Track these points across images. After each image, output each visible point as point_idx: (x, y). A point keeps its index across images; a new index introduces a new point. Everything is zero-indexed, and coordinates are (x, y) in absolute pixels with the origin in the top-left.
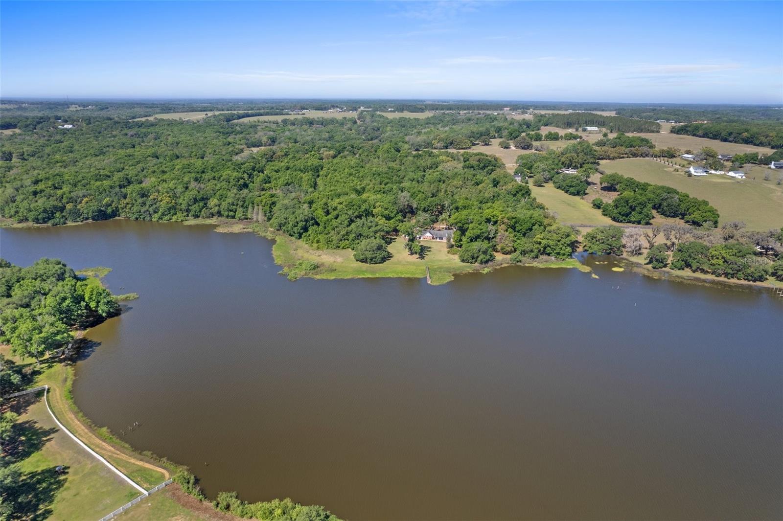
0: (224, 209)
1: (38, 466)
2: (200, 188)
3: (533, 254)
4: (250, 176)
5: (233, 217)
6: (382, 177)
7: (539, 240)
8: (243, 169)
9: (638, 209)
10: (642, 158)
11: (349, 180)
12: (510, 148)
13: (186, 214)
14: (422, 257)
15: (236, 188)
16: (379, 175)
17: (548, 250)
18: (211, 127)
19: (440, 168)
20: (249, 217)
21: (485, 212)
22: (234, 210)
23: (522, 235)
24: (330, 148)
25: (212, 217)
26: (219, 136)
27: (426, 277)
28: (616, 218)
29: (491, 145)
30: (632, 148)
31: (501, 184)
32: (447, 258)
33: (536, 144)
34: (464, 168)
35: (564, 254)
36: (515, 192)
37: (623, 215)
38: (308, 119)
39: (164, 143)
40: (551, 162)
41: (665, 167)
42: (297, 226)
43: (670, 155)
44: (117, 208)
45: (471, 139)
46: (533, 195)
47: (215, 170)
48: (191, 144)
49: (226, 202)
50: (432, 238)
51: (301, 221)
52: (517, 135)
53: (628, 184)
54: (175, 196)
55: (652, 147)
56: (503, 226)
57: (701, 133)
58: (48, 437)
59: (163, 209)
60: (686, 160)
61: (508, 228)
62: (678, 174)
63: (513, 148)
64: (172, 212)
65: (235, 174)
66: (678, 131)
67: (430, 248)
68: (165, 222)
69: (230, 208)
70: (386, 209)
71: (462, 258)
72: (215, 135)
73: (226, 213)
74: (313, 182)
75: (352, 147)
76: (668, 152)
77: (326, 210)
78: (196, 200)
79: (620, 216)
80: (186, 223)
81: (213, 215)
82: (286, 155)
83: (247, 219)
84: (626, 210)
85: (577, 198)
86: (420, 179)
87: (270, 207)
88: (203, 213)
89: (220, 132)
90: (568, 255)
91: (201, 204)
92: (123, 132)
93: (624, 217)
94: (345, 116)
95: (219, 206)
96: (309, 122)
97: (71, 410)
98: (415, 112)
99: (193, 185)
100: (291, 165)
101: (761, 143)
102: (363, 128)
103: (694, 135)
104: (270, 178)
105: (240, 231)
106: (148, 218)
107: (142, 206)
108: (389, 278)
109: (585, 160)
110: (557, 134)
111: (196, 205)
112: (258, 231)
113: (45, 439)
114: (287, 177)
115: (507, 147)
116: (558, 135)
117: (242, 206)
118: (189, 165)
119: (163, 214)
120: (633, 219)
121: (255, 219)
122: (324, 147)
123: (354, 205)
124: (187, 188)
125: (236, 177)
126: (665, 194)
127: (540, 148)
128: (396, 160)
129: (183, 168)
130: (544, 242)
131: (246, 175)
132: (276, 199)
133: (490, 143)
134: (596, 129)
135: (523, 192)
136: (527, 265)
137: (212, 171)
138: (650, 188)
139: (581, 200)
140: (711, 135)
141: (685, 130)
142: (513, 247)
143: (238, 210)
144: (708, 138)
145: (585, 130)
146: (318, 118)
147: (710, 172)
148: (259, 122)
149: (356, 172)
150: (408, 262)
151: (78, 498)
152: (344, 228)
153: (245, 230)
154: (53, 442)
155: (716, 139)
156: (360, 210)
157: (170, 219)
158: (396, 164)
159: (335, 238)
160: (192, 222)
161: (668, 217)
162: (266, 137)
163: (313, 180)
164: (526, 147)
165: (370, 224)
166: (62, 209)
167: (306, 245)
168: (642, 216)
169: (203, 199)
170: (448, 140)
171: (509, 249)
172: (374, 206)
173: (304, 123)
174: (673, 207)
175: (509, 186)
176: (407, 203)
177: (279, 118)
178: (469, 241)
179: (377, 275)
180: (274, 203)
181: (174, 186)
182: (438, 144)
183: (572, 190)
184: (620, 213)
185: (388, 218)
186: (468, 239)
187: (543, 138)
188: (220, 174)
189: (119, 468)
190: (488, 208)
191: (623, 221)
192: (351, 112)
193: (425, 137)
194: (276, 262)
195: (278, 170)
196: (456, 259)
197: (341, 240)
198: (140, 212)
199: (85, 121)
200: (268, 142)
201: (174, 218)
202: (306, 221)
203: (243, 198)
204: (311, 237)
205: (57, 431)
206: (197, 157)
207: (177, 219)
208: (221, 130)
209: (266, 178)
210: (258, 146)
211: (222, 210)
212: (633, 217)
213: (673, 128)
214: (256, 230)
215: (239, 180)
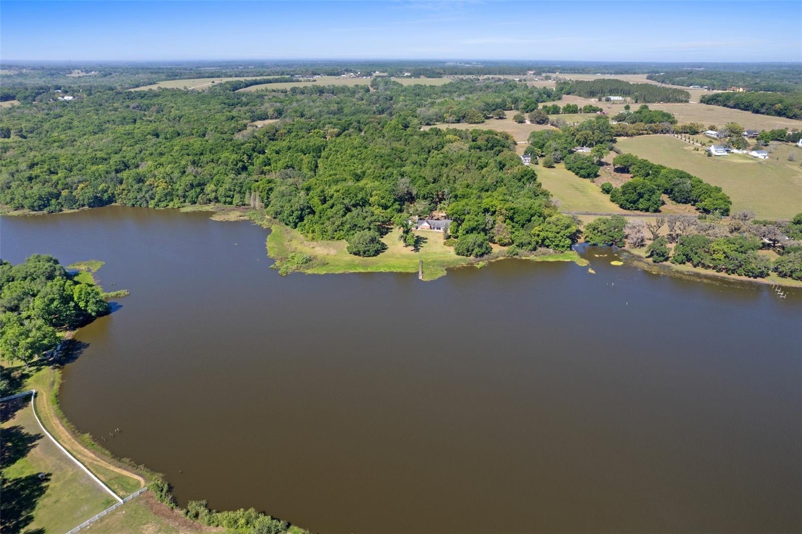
0: (221, 195)
1: (23, 473)
2: (197, 172)
3: (530, 247)
4: (250, 157)
5: (231, 203)
6: (385, 160)
7: (537, 232)
8: (243, 150)
9: (646, 196)
10: (662, 135)
11: (350, 163)
12: (525, 122)
13: (183, 200)
14: (417, 250)
15: (234, 172)
16: (382, 157)
17: (547, 242)
18: (216, 98)
19: (446, 149)
20: (247, 202)
21: (484, 201)
22: (231, 196)
23: (520, 226)
24: (335, 124)
25: (210, 203)
26: (224, 108)
27: (418, 272)
28: (623, 205)
29: (505, 118)
30: (653, 125)
31: (506, 167)
32: (443, 250)
33: (552, 117)
34: (470, 148)
35: (563, 246)
36: (520, 177)
38: (318, 87)
39: (166, 118)
40: (564, 141)
41: (685, 145)
42: (292, 215)
43: (693, 131)
44: (113, 194)
45: (484, 112)
46: (539, 180)
47: (213, 151)
48: (193, 120)
49: (223, 188)
50: (429, 228)
51: (297, 210)
52: (533, 107)
53: (641, 166)
54: (172, 182)
55: (673, 122)
56: (501, 217)
57: (731, 103)
58: (33, 444)
59: (159, 195)
60: (708, 137)
61: (507, 219)
62: (698, 154)
63: (528, 122)
64: (168, 198)
65: (234, 156)
66: (708, 101)
67: (426, 239)
68: (162, 208)
69: (227, 194)
70: (383, 198)
71: (457, 251)
72: (220, 106)
73: (224, 199)
74: (314, 164)
75: (359, 122)
76: (690, 128)
77: (323, 197)
78: (192, 186)
79: (628, 203)
80: (183, 210)
81: (210, 201)
82: (290, 132)
83: (245, 205)
84: (634, 197)
85: (588, 181)
86: (422, 162)
87: (267, 193)
88: (199, 199)
89: (225, 104)
90: (568, 247)
91: (198, 190)
92: (125, 104)
93: (631, 204)
94: (357, 84)
95: (216, 192)
96: (319, 91)
97: (57, 416)
98: (433, 77)
99: (190, 169)
100: (293, 144)
101: (794, 116)
102: (375, 97)
103: (725, 106)
104: (270, 159)
105: (236, 220)
106: (144, 205)
107: (138, 192)
108: (381, 273)
109: (601, 138)
110: (575, 107)
111: (193, 191)
112: (254, 220)
113: (30, 445)
114: (287, 160)
115: (521, 121)
116: (577, 107)
117: (240, 192)
118: (188, 146)
119: (160, 201)
120: (641, 206)
121: (252, 206)
122: (330, 123)
123: (351, 193)
124: (184, 172)
125: (234, 159)
126: (677, 179)
127: (555, 123)
128: (401, 140)
129: (182, 149)
130: (543, 234)
131: (245, 157)
132: (273, 185)
133: (504, 117)
134: (620, 98)
135: (528, 176)
136: (523, 258)
137: (210, 153)
138: (663, 171)
139: (592, 183)
140: (742, 106)
141: (715, 99)
142: (511, 239)
143: (235, 196)
144: (739, 109)
145: (608, 100)
146: (329, 86)
147: (732, 151)
148: (266, 90)
149: (359, 153)
150: (402, 255)
151: (58, 505)
152: (340, 218)
153: (241, 218)
154: (37, 449)
155: (748, 110)
156: (357, 198)
157: (167, 205)
158: (400, 144)
159: (330, 229)
160: (189, 208)
161: (679, 203)
162: (273, 109)
163: (313, 162)
164: (541, 121)
165: (365, 214)
166: (58, 196)
167: (301, 236)
168: (651, 203)
169: (199, 185)
170: (460, 113)
171: (506, 241)
172: (371, 194)
173: (314, 92)
174: (684, 193)
175: (515, 170)
176: (406, 190)
177: (288, 86)
178: (465, 233)
179: (369, 270)
180: (271, 189)
181: (170, 171)
182: (450, 118)
183: (582, 172)
184: (627, 200)
185: (385, 207)
186: (464, 230)
187: (561, 110)
188: (218, 157)
189: (98, 475)
190: (487, 197)
191: (631, 208)
192: (364, 77)
193: (437, 110)
194: (268, 255)
195: (279, 150)
196: (451, 251)
197: (336, 231)
198: (136, 198)
199: (86, 91)
200: (275, 114)
201: (171, 205)
202: (302, 210)
203: (241, 183)
204: (307, 227)
205: (42, 437)
206: (198, 134)
207: (174, 206)
208: (227, 101)
209: (266, 160)
210: (264, 119)
211: (219, 196)
212: (641, 205)
213: (703, 98)
214: (252, 218)
215: (237, 163)
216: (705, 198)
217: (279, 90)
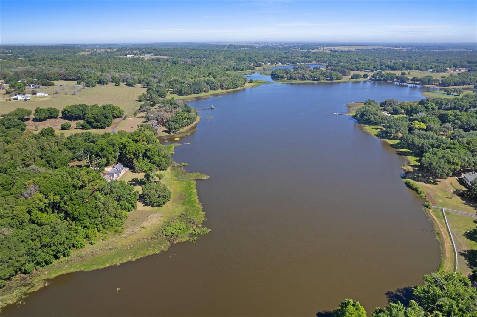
1: (475, 244)
58: (465, 252)
97: (445, 258)
113: (467, 253)
151: (465, 225)
154: (464, 249)
205: (459, 252)
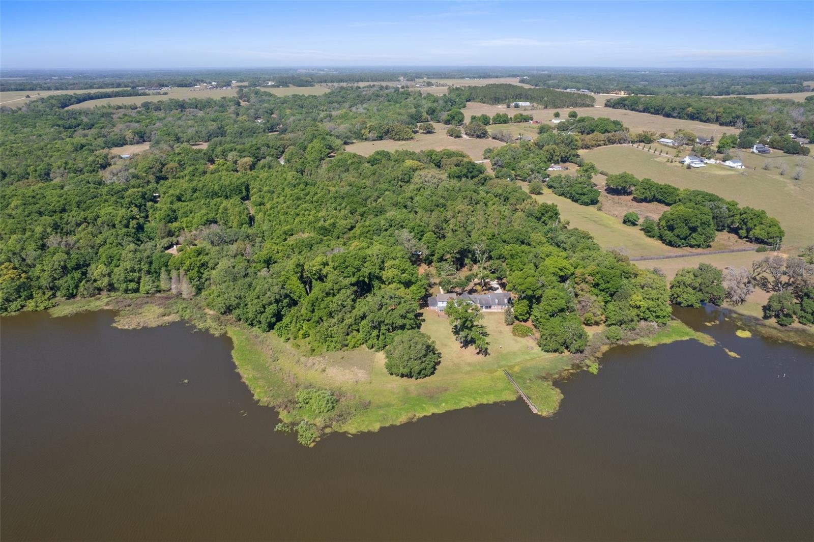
0: (118, 280)
2: (67, 244)
5: (136, 290)
7: (638, 303)
8: (127, 200)
9: (700, 230)
10: (619, 145)
12: (462, 137)
13: (50, 293)
14: (483, 351)
15: (130, 239)
17: (647, 314)
18: (42, 118)
20: (164, 287)
22: (136, 280)
23: (607, 296)
25: (99, 294)
26: (60, 133)
27: (522, 398)
28: (673, 243)
29: (433, 133)
30: (608, 134)
32: (520, 345)
33: (488, 129)
34: (448, 177)
36: (540, 215)
37: (681, 239)
38: (177, 102)
42: (264, 312)
43: (645, 139)
45: (410, 127)
46: (563, 217)
47: (83, 206)
48: (21, 151)
49: (121, 267)
51: (270, 302)
53: (647, 187)
54: (25, 266)
55: (626, 131)
56: (583, 285)
57: (641, 107)
59: (5, 291)
60: (667, 146)
61: (591, 287)
62: (675, 166)
63: (466, 137)
64: (24, 294)
65: (122, 212)
66: (614, 105)
68: (13, 314)
69: (129, 278)
70: (403, 271)
72: (52, 130)
73: (124, 286)
76: (643, 136)
78: (65, 270)
79: (678, 240)
80: (57, 312)
81: (100, 290)
83: (160, 291)
84: (685, 231)
85: (593, 209)
87: (199, 272)
88: (81, 289)
89: (59, 126)
90: (669, 316)
91: (77, 275)
94: (224, 96)
95: (110, 276)
96: (179, 105)
98: (303, 86)
99: (53, 241)
101: (708, 119)
102: (252, 110)
103: (632, 110)
104: (175, 211)
105: (159, 322)
108: (466, 409)
109: (567, 153)
110: (505, 116)
111: (68, 278)
112: (190, 320)
115: (458, 136)
116: (507, 117)
117: (149, 272)
118: (34, 197)
120: (693, 242)
121: (174, 291)
124: (43, 247)
125: (123, 217)
127: (496, 136)
130: (644, 304)
132: (206, 258)
134: (528, 104)
136: (632, 343)
138: (679, 193)
139: (599, 211)
140: (652, 110)
141: (621, 103)
142: (605, 315)
143: (142, 278)
144: (649, 112)
145: (517, 106)
146: (190, 99)
147: (705, 162)
148: (110, 107)
150: (470, 365)
153: (166, 318)
155: (658, 114)
157: (23, 307)
159: (336, 330)
160: (64, 309)
162: (130, 131)
167: (288, 346)
168: (703, 237)
169: (78, 267)
170: (382, 128)
171: (597, 319)
172: (380, 265)
173: (172, 107)
177: (138, 101)
180: (204, 265)
181: (18, 247)
182: (371, 134)
184: (678, 236)
185: (408, 285)
187: (491, 121)
188: (95, 214)
191: (682, 246)
192: (224, 88)
194: (256, 397)
195: (181, 194)
196: (530, 343)
197: (348, 334)
200: (135, 138)
201: (30, 305)
202: (278, 301)
203: (148, 257)
204: (292, 329)
206: (38, 173)
207: (37, 307)
208: (60, 122)
209: (170, 213)
210: (122, 145)
211: (114, 281)
212: (692, 240)
213: (608, 102)
214: (187, 318)
215: (129, 222)
216: (755, 225)
217: (125, 106)
